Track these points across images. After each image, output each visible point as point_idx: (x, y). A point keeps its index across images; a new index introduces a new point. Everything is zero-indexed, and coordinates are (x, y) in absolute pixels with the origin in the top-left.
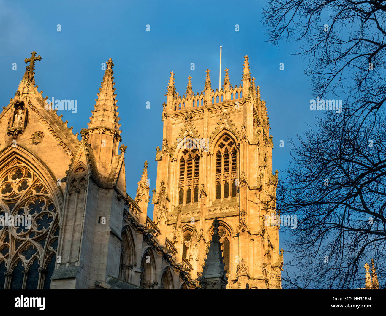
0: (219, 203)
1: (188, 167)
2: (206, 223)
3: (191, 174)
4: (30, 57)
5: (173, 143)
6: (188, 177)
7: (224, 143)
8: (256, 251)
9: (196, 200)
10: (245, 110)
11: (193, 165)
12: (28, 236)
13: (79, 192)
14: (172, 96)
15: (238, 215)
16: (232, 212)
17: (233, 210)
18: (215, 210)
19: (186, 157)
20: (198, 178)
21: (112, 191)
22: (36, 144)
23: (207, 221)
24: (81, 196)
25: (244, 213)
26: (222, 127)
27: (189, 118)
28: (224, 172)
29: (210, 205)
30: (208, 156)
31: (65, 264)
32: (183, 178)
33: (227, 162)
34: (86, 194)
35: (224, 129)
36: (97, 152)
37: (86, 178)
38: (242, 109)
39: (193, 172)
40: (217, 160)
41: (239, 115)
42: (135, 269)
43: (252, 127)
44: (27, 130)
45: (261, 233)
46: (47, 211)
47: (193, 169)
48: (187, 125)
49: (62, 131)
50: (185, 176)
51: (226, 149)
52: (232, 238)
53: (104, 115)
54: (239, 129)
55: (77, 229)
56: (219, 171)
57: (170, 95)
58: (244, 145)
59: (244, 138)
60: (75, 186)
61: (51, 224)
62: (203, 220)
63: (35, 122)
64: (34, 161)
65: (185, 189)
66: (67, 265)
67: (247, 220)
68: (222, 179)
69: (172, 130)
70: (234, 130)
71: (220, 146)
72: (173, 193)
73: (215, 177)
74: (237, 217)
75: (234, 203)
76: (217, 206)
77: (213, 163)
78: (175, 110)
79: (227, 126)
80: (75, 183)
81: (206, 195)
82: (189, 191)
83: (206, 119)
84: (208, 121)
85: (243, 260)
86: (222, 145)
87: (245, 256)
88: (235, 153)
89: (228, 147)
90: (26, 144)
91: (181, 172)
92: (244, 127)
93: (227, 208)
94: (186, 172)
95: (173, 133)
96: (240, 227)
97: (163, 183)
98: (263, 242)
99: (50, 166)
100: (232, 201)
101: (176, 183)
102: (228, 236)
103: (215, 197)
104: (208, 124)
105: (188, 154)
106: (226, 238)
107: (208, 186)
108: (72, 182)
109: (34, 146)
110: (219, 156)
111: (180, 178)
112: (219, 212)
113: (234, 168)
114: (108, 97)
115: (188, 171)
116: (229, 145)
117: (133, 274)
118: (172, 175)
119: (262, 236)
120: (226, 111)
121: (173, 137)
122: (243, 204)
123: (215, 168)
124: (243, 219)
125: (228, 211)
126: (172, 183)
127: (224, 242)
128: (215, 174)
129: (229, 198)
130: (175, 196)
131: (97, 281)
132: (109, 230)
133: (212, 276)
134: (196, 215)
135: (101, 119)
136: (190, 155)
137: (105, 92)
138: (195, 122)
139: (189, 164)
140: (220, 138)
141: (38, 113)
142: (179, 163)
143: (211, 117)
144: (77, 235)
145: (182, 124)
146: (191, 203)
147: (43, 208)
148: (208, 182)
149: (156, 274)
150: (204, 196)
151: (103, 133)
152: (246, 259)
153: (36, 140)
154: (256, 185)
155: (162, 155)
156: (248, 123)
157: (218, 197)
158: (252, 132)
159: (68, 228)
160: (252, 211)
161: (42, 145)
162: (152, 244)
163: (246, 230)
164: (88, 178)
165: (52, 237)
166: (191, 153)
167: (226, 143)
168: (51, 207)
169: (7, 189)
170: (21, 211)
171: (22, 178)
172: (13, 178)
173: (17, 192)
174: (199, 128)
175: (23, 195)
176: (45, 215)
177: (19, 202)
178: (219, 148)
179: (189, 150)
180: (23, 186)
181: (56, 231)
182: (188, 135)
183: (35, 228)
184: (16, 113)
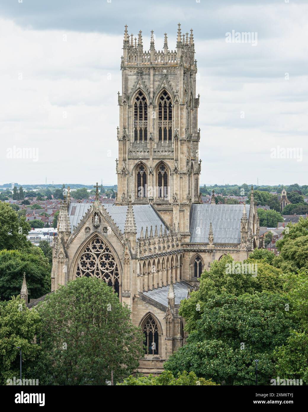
0: (161, 145)
1: (140, 112)
2: (153, 161)
3: (142, 117)
4: (95, 184)
6: (140, 120)
9: (146, 139)
10: (178, 74)
11: (143, 110)
12: (106, 270)
13: (127, 264)
16: (169, 155)
17: (170, 153)
18: (159, 151)
19: (138, 104)
20: (147, 122)
22: (105, 233)
23: (154, 160)
24: (128, 266)
26: (163, 85)
27: (140, 73)
28: (164, 120)
29: (155, 148)
30: (153, 108)
33: (165, 113)
35: (164, 88)
37: (129, 259)
38: (176, 73)
40: (159, 110)
41: (174, 77)
44: (101, 226)
45: (187, 172)
47: (143, 113)
48: (138, 78)
49: (115, 228)
50: (138, 119)
51: (165, 102)
52: (169, 174)
56: (160, 118)
57: (126, 49)
58: (177, 106)
59: (177, 101)
62: (151, 159)
64: (106, 240)
65: (138, 129)
66: (127, 291)
68: (163, 126)
69: (128, 80)
70: (171, 90)
71: (161, 99)
73: (158, 124)
74: (173, 161)
75: (170, 148)
77: (157, 113)
78: (130, 62)
79: (166, 85)
80: (125, 260)
81: (153, 140)
82: (141, 130)
83: (152, 74)
84: (153, 78)
88: (171, 106)
89: (166, 100)
90: (101, 232)
91: (135, 115)
93: (166, 151)
95: (129, 83)
96: (174, 170)
97: (125, 127)
99: (112, 244)
100: (169, 146)
102: (166, 171)
103: (158, 139)
104: (154, 81)
105: (139, 101)
107: (154, 132)
110: (160, 106)
111: (135, 120)
112: (161, 153)
113: (170, 118)
115: (140, 115)
116: (167, 98)
118: (130, 119)
120: (165, 71)
121: (129, 86)
122: (176, 151)
123: (158, 116)
124: (176, 165)
125: (166, 154)
126: (130, 125)
127: (164, 174)
128: (158, 121)
129: (167, 141)
132: (137, 276)
134: (146, 154)
135: (130, 228)
136: (141, 102)
138: (144, 77)
139: (140, 109)
141: (104, 217)
142: (134, 108)
143: (155, 75)
145: (135, 77)
146: (143, 142)
147: (110, 259)
148: (154, 129)
153: (105, 231)
154: (184, 137)
155: (123, 104)
159: (125, 277)
161: (108, 234)
162: (145, 259)
165: (115, 272)
166: (142, 100)
167: (165, 97)
168: (113, 259)
169: (94, 247)
170: (102, 259)
171: (100, 244)
172: (96, 243)
173: (99, 250)
174: (147, 83)
175: (102, 252)
176: (111, 262)
177: (101, 255)
178: (161, 101)
179: (141, 97)
180: (101, 247)
181: (117, 270)
182: (140, 88)
183: (108, 267)
184: (95, 216)
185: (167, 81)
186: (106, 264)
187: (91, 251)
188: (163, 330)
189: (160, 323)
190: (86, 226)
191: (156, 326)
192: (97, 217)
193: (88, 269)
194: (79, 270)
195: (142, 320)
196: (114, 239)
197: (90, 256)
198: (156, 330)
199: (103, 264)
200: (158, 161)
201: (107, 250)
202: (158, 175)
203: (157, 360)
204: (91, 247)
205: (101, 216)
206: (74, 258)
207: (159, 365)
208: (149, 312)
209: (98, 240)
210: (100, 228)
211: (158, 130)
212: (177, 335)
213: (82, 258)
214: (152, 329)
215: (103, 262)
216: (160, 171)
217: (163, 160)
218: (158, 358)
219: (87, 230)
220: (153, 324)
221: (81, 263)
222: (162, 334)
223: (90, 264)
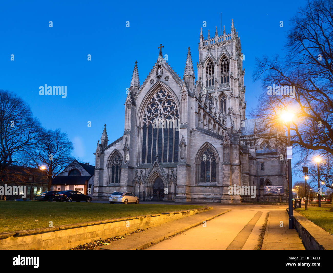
0: (222, 85)
1: (210, 71)
2: (217, 93)
3: (211, 73)
4: (160, 46)
5: (203, 61)
6: (210, 75)
7: (224, 59)
8: (236, 104)
9: (213, 84)
10: (232, 45)
11: (211, 69)
12: (167, 113)
13: (185, 100)
14: (202, 39)
15: (230, 90)
16: (227, 89)
17: (228, 88)
18: (221, 88)
19: (209, 66)
20: (214, 75)
21: (194, 98)
22: (167, 81)
23: (218, 93)
24: (185, 101)
25: (232, 89)
26: (223, 53)
27: (209, 49)
28: (224, 72)
29: (219, 86)
30: (217, 66)
31: (183, 123)
32: (208, 75)
33: (225, 68)
34: (187, 100)
35: (224, 54)
36: (188, 84)
37: (186, 95)
38: (231, 45)
39: (211, 72)
40: (221, 67)
41: (230, 47)
42: (201, 121)
43: (235, 52)
44: (163, 76)
45: (238, 97)
46: (173, 104)
47: (211, 71)
48: (208, 52)
49: (175, 76)
50: (208, 74)
52: (228, 99)
53: (189, 70)
54: (230, 53)
55: (185, 112)
56: (222, 72)
58: (232, 61)
59: (232, 58)
60: (183, 97)
61: (175, 109)
62: (216, 92)
63: (165, 73)
64: (167, 87)
65: (209, 80)
66: (184, 124)
67: (233, 92)
68: (223, 75)
69: (202, 55)
70: (228, 54)
71: (222, 61)
72: (204, 82)
73: (220, 75)
74: (229, 91)
75: (228, 85)
76: (221, 87)
77: (219, 69)
78: (203, 45)
79: (225, 52)
80: (183, 96)
81: (217, 82)
82: (210, 80)
83: (216, 50)
84: (217, 50)
85: (232, 108)
86: (223, 61)
87: (232, 107)
88: (228, 64)
89: (225, 61)
90: (163, 81)
91: (207, 73)
92: (232, 53)
93: (225, 87)
94: (209, 73)
95: (203, 56)
96: (231, 95)
97: (200, 78)
98: (239, 100)
99: (172, 89)
100: (227, 84)
101: (205, 77)
103: (220, 83)
104: (217, 51)
105: (209, 65)
106: (225, 99)
107: (218, 78)
108: (182, 96)
109: (166, 82)
110: (222, 65)
111: (207, 75)
112: (222, 89)
113: (228, 70)
114: (190, 63)
115: (210, 72)
116: (225, 60)
117: (201, 123)
118: (203, 74)
119: (239, 98)
120: (224, 45)
121: (203, 58)
122: (231, 86)
123: (220, 71)
124: (232, 92)
125: (226, 88)
126: (203, 77)
127: (224, 101)
128: (220, 73)
129: (226, 83)
130: (205, 83)
131: (192, 128)
132: (195, 112)
133: (229, 126)
134: (213, 90)
135: (189, 72)
136: (210, 65)
137: (189, 61)
138: (212, 51)
139: (210, 69)
140: (222, 58)
141: (166, 69)
142: (206, 69)
143: (218, 49)
144: (186, 114)
145: (207, 52)
146: (211, 86)
147: (171, 103)
148: (218, 77)
149: (207, 121)
150: (216, 83)
151: (190, 77)
152: (233, 107)
153: (167, 80)
154: (237, 78)
155: (199, 66)
156: (233, 50)
157: (222, 82)
158: (235, 55)
159: (182, 112)
160: (235, 88)
161: (169, 81)
162: (205, 112)
163: (233, 96)
164: (187, 95)
165: (176, 113)
167: (224, 60)
168: (174, 103)
169: (158, 96)
170: (164, 104)
171: (163, 93)
172: (160, 92)
173: (162, 98)
174: (213, 54)
175: (164, 99)
176: (172, 106)
177: (163, 101)
178: (222, 62)
179: (210, 63)
180: (164, 95)
181: (177, 111)
182: (209, 57)
183: (170, 110)
184: (158, 69)
185: (225, 50)
186: (168, 108)
187: (155, 100)
188: (220, 158)
189: (217, 151)
190: (151, 79)
191: (214, 155)
192: (160, 70)
193: (153, 114)
194: (146, 117)
195: (199, 151)
196: (174, 84)
197: (155, 104)
198: (213, 159)
199: (165, 109)
200: (220, 93)
201: (169, 96)
202: (221, 101)
203: (215, 186)
204: (155, 96)
205: (163, 69)
206: (140, 106)
207: (216, 191)
208: (206, 142)
209: (161, 89)
210: (162, 78)
211: (220, 78)
212: (235, 161)
213: (148, 107)
214: (209, 159)
215: (166, 107)
216: (222, 99)
217: (223, 92)
218: (216, 185)
219: (152, 82)
220: (210, 154)
221: (148, 111)
222: (220, 161)
223: (154, 110)
